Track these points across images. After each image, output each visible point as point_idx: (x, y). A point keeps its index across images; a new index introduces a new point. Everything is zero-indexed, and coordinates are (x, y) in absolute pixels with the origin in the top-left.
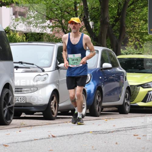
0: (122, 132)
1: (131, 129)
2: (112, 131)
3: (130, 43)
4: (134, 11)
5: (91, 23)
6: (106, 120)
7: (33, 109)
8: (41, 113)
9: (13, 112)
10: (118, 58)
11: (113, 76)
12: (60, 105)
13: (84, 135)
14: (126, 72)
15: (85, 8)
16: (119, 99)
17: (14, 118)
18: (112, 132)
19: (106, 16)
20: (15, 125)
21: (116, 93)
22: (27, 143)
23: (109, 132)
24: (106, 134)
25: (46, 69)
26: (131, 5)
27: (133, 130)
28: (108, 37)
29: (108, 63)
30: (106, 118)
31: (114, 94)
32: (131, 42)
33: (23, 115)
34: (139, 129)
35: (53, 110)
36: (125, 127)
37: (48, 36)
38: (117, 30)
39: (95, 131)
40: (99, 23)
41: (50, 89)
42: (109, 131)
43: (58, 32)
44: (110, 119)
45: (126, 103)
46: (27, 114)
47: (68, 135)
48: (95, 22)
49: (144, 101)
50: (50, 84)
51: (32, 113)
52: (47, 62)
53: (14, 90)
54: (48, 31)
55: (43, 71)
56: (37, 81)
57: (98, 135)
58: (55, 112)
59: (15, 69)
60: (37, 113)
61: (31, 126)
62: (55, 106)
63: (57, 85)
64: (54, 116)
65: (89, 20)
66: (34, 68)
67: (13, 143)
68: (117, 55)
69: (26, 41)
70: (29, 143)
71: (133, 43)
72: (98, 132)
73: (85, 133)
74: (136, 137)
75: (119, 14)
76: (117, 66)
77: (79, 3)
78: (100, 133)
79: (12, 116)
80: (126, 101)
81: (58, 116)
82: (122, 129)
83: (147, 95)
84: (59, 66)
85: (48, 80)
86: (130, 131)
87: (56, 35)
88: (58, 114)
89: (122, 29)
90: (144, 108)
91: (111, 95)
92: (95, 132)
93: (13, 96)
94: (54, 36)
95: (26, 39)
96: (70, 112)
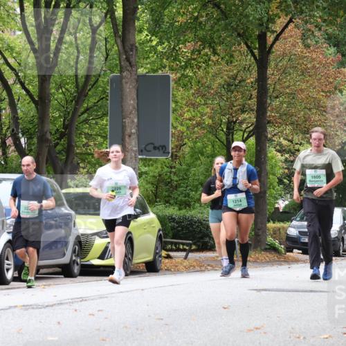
0: (66, 306)
1: (81, 301)
2: (51, 304)
3: (81, 170)
4: (87, 123)
5: (23, 140)
6: (44, 288)
10: (64, 193)
11: (56, 221)
13: (8, 311)
14: (76, 213)
15: (14, 117)
16: (64, 255)
18: (52, 306)
19: (45, 130)
21: (59, 246)
23: (47, 306)
24: (42, 310)
26: (82, 113)
27: (83, 302)
28: (49, 162)
30: (44, 283)
31: (56, 247)
32: (84, 168)
34: (92, 300)
36: (71, 297)
38: (63, 150)
39: (26, 304)
40: (35, 140)
42: (46, 304)
44: (49, 285)
45: (75, 260)
48: (30, 138)
49: (102, 257)
57: (31, 311)
65: (20, 135)
68: (62, 188)
71: (86, 170)
72: (31, 305)
73: (10, 307)
75: (65, 127)
76: (62, 205)
77: (5, 109)
78: (33, 308)
80: (74, 258)
82: (68, 301)
83: (106, 248)
86: (79, 303)
89: (69, 149)
90: (102, 269)
91: (51, 249)
92: (26, 307)
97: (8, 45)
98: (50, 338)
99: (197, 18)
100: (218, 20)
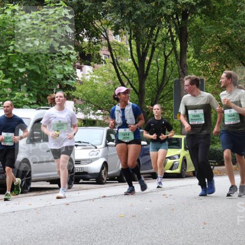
0: (155, 193)
1: (161, 191)
7: (88, 176)
8: (94, 179)
9: (74, 178)
12: (109, 173)
17: (74, 184)
19: (143, 106)
20: (75, 188)
22: (83, 202)
25: (98, 147)
26: (161, 98)
29: (144, 141)
33: (81, 181)
34: (167, 190)
35: (104, 177)
37: (100, 121)
41: (101, 161)
43: (107, 119)
46: (84, 180)
47: (114, 196)
49: (171, 169)
50: (101, 157)
51: (88, 179)
52: (99, 141)
53: (74, 162)
54: (100, 118)
55: (96, 148)
56: (91, 155)
58: (105, 179)
59: (75, 147)
60: (91, 179)
61: (87, 189)
62: (105, 174)
63: (106, 158)
64: (104, 181)
66: (89, 146)
67: (73, 202)
69: (84, 126)
70: (85, 202)
74: (165, 196)
79: (73, 182)
81: (107, 182)
83: (173, 164)
84: (108, 144)
85: (100, 155)
87: (106, 121)
88: (107, 180)
90: (171, 175)
93: (74, 167)
94: (104, 121)
95: (84, 124)
96: (116, 178)
97: (124, 66)
98: (147, 209)
99: (217, 50)
100: (228, 51)
